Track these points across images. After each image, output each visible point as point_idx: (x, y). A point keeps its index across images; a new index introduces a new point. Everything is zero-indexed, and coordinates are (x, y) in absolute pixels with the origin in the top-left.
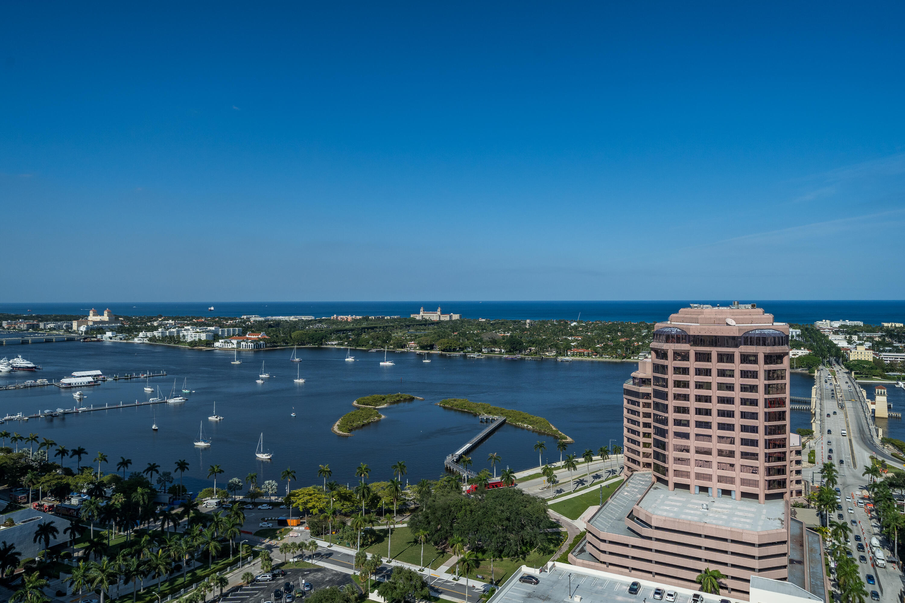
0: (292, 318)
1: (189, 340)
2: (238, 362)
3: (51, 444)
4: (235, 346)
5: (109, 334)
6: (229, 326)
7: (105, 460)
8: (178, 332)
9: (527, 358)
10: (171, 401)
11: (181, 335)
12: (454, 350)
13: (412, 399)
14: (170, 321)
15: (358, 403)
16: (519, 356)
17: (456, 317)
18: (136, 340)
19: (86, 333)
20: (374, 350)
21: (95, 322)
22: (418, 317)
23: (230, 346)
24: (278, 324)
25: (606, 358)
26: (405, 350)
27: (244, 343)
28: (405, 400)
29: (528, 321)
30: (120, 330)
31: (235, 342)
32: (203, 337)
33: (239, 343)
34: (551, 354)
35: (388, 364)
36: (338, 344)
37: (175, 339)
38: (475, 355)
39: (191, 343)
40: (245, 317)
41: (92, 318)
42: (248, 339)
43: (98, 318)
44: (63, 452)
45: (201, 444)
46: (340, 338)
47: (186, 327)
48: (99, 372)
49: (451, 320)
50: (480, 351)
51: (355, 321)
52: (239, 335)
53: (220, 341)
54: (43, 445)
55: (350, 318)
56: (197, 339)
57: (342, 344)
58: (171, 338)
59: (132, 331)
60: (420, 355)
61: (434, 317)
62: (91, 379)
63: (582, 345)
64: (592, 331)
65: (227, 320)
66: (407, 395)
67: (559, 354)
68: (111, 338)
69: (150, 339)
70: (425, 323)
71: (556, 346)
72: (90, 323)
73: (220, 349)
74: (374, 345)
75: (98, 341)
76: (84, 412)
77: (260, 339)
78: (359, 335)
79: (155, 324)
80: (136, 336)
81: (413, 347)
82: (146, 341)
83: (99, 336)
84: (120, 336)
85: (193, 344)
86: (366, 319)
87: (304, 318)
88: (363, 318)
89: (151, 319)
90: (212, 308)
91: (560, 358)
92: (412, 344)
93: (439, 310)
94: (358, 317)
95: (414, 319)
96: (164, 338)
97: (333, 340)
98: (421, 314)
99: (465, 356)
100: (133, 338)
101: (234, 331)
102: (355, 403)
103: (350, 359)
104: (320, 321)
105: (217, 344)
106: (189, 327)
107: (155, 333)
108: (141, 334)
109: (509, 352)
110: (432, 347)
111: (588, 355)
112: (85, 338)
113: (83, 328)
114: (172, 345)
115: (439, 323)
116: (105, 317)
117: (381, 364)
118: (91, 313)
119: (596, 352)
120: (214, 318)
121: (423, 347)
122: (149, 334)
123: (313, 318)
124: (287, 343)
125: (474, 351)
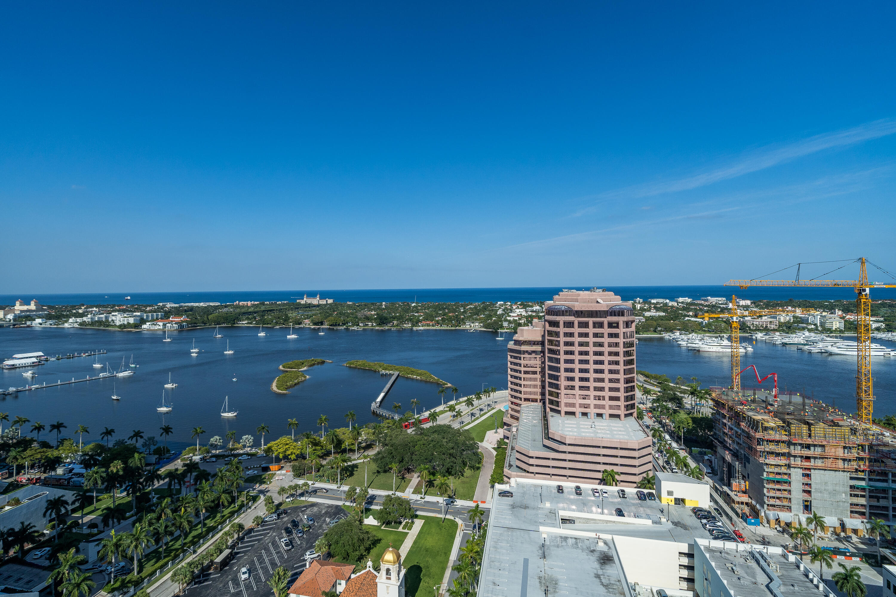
0: (202, 304)
1: (118, 324)
2: (169, 340)
3: (24, 421)
4: (161, 327)
5: (39, 321)
6: (150, 312)
7: (87, 431)
8: (106, 317)
9: (393, 329)
10: (121, 375)
11: (110, 320)
12: (339, 325)
13: (323, 362)
14: (95, 309)
15: (284, 367)
16: (387, 328)
17: (330, 301)
18: (66, 325)
19: (15, 320)
20: (278, 327)
21: (22, 311)
22: (303, 302)
23: (157, 327)
24: (191, 309)
25: (444, 327)
26: (302, 326)
27: (169, 325)
28: (318, 363)
29: (384, 303)
30: (49, 317)
31: (161, 324)
32: (131, 321)
33: (164, 325)
34: (408, 326)
35: (294, 336)
36: (248, 323)
37: (107, 323)
38: (355, 328)
39: (120, 326)
40: (161, 304)
41: (18, 307)
42: (172, 321)
43: (25, 308)
44: (39, 428)
45: (164, 409)
46: (248, 319)
47: (113, 313)
48: (41, 354)
49: (327, 304)
50: (358, 325)
51: (253, 305)
52: (161, 318)
53: (148, 323)
54: (16, 422)
55: (249, 303)
56: (126, 323)
57: (251, 323)
58: (100, 322)
59: (60, 317)
60: (314, 329)
61: (315, 301)
62: (34, 360)
63: (426, 319)
64: (428, 309)
65: (146, 306)
66: (319, 359)
67: (413, 325)
68: (41, 324)
69: (81, 324)
70: (309, 306)
71: (411, 320)
72: (17, 312)
73: (148, 330)
74: (277, 323)
75: (28, 327)
76: (37, 388)
77: (182, 321)
78: (263, 316)
79: (80, 311)
80: (66, 322)
81: (307, 323)
82: (76, 325)
83: (29, 323)
84: (51, 322)
85: (123, 326)
86: (264, 304)
87: (212, 304)
88: (260, 304)
89: (74, 307)
90: (129, 298)
91: (415, 328)
92: (307, 321)
93: (318, 296)
94: (256, 303)
95: (300, 304)
96: (93, 323)
97: (243, 320)
98: (305, 299)
99: (347, 329)
100: (63, 324)
101: (157, 315)
102: (281, 367)
103: (262, 334)
104: (226, 306)
105: (144, 326)
106: (116, 313)
107: (85, 319)
108: (71, 320)
109: (379, 325)
110: (322, 323)
111: (433, 326)
112: (14, 325)
113: (10, 316)
114: (102, 328)
115: (318, 306)
116: (32, 307)
117: (288, 337)
118: (18, 303)
119: (438, 323)
120: (133, 306)
121: (315, 324)
122: (79, 320)
123: (219, 304)
124: (205, 324)
125: (353, 325)
